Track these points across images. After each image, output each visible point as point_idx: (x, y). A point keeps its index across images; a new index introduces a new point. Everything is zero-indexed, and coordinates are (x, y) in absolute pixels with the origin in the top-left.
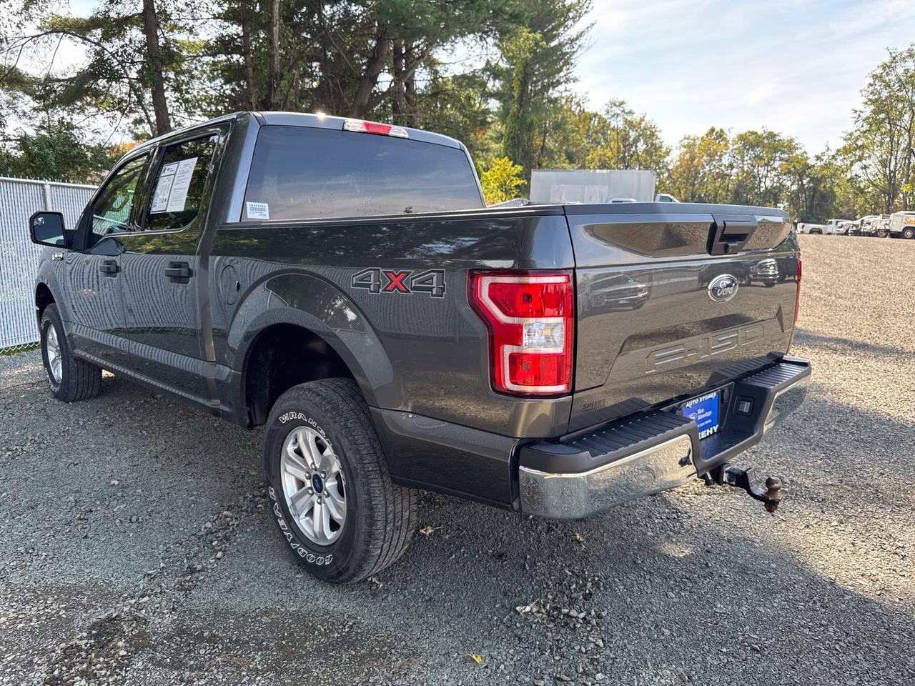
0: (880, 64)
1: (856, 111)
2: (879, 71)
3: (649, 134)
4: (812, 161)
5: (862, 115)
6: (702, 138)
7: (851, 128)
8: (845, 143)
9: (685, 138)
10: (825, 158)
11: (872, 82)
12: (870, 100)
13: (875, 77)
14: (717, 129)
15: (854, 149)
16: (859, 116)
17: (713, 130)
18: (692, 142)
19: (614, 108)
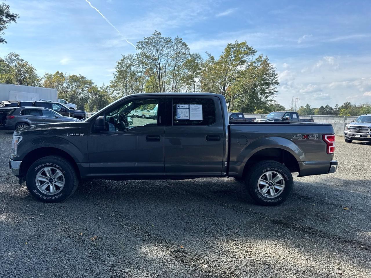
0: (120, 59)
1: (114, 74)
2: (120, 61)
3: (30, 70)
4: (99, 89)
5: (116, 75)
6: (54, 75)
7: (113, 79)
8: (110, 84)
9: (46, 74)
10: (103, 88)
11: (118, 65)
12: (118, 71)
13: (119, 63)
14: (60, 72)
15: (114, 86)
16: (115, 76)
17: (58, 72)
18: (49, 76)
19: (13, 57)
